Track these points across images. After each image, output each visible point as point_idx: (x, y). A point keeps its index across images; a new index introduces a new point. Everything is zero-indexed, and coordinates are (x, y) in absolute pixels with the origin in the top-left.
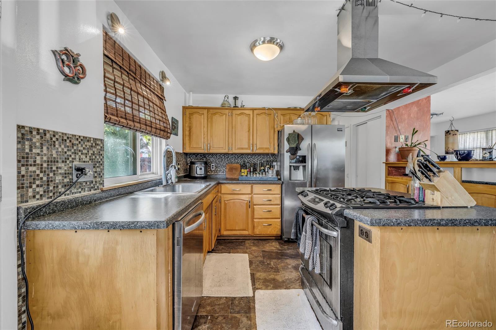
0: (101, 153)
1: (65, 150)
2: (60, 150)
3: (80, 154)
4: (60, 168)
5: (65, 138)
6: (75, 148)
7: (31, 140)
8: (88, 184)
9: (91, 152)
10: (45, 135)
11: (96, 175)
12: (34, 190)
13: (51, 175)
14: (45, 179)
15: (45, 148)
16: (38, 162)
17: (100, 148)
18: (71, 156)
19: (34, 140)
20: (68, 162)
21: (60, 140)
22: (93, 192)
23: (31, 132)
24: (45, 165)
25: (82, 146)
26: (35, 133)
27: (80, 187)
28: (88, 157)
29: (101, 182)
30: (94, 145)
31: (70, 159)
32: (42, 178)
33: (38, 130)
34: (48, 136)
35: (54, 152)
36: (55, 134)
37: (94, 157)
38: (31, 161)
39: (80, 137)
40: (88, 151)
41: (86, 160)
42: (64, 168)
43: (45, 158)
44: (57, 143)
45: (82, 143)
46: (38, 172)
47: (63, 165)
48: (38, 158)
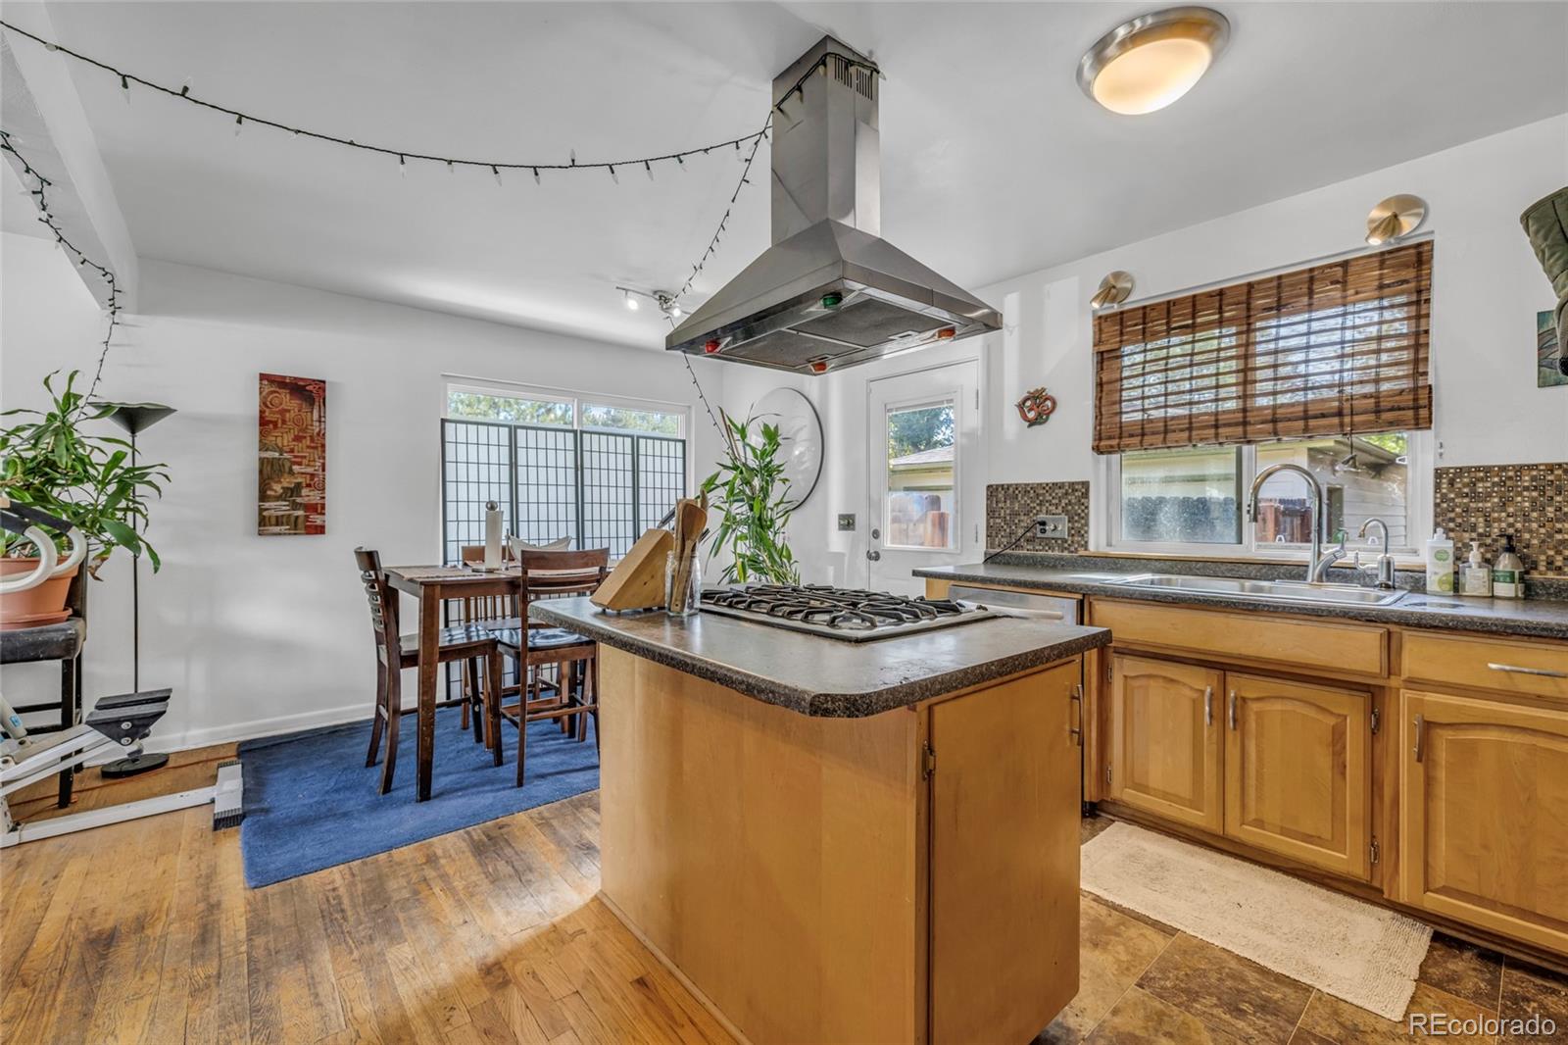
0: (1083, 501)
1: (1029, 502)
2: (1023, 502)
3: (1047, 505)
4: (1022, 521)
5: (1029, 489)
6: (1041, 498)
7: (996, 496)
8: (1059, 542)
9: (1064, 502)
10: (1008, 489)
11: (1073, 532)
12: (1000, 540)
13: (1014, 527)
14: (1008, 530)
15: (1008, 502)
16: (1002, 515)
17: (1080, 494)
18: (1034, 508)
19: (1000, 495)
20: (1031, 514)
21: (1023, 492)
22: (1066, 553)
23: (997, 489)
24: (1008, 518)
25: (1050, 495)
26: (1000, 489)
27: (1047, 545)
28: (1060, 508)
29: (1083, 543)
30: (1070, 491)
31: (1035, 511)
32: (1005, 530)
33: (1003, 485)
34: (1011, 490)
35: (1017, 505)
36: (1017, 486)
37: (1070, 507)
38: (997, 515)
39: (1047, 484)
40: (1060, 501)
41: (1057, 511)
42: (1026, 521)
43: (1008, 512)
44: (1020, 495)
45: (1050, 491)
46: (1003, 524)
47: (1026, 517)
48: (1003, 511)
